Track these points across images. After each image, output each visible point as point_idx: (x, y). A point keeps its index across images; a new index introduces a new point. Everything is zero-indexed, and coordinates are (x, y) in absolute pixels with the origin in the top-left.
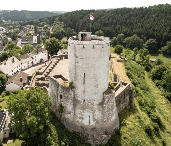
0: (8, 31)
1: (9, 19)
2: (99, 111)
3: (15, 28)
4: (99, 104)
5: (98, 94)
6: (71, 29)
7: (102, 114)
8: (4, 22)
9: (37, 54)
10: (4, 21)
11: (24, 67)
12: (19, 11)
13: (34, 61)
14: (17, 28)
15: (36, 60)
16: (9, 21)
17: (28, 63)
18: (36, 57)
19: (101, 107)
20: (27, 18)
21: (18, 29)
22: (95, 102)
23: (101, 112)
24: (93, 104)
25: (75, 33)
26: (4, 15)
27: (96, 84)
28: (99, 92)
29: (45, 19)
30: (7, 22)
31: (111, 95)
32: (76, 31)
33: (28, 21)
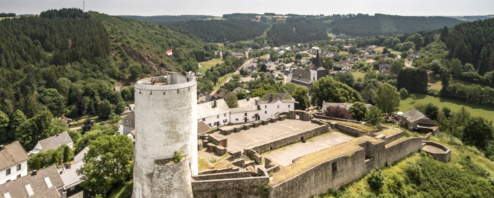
0: (325, 54)
1: (343, 32)
2: (148, 185)
3: (342, 50)
4: (148, 175)
5: (146, 159)
6: (463, 64)
7: (151, 192)
8: (331, 38)
9: (269, 102)
10: (330, 35)
11: (237, 120)
12: (370, 15)
13: (261, 113)
14: (346, 50)
15: (266, 112)
16: (341, 35)
17: (246, 114)
18: (266, 106)
19: (150, 180)
20: (383, 30)
21: (347, 53)
22: (144, 170)
23: (150, 187)
24: (141, 171)
25: (476, 73)
26: (333, 23)
27: (144, 143)
28: (149, 157)
29: (414, 36)
30: (337, 38)
31: (163, 167)
32: (481, 68)
33: (376, 37)
